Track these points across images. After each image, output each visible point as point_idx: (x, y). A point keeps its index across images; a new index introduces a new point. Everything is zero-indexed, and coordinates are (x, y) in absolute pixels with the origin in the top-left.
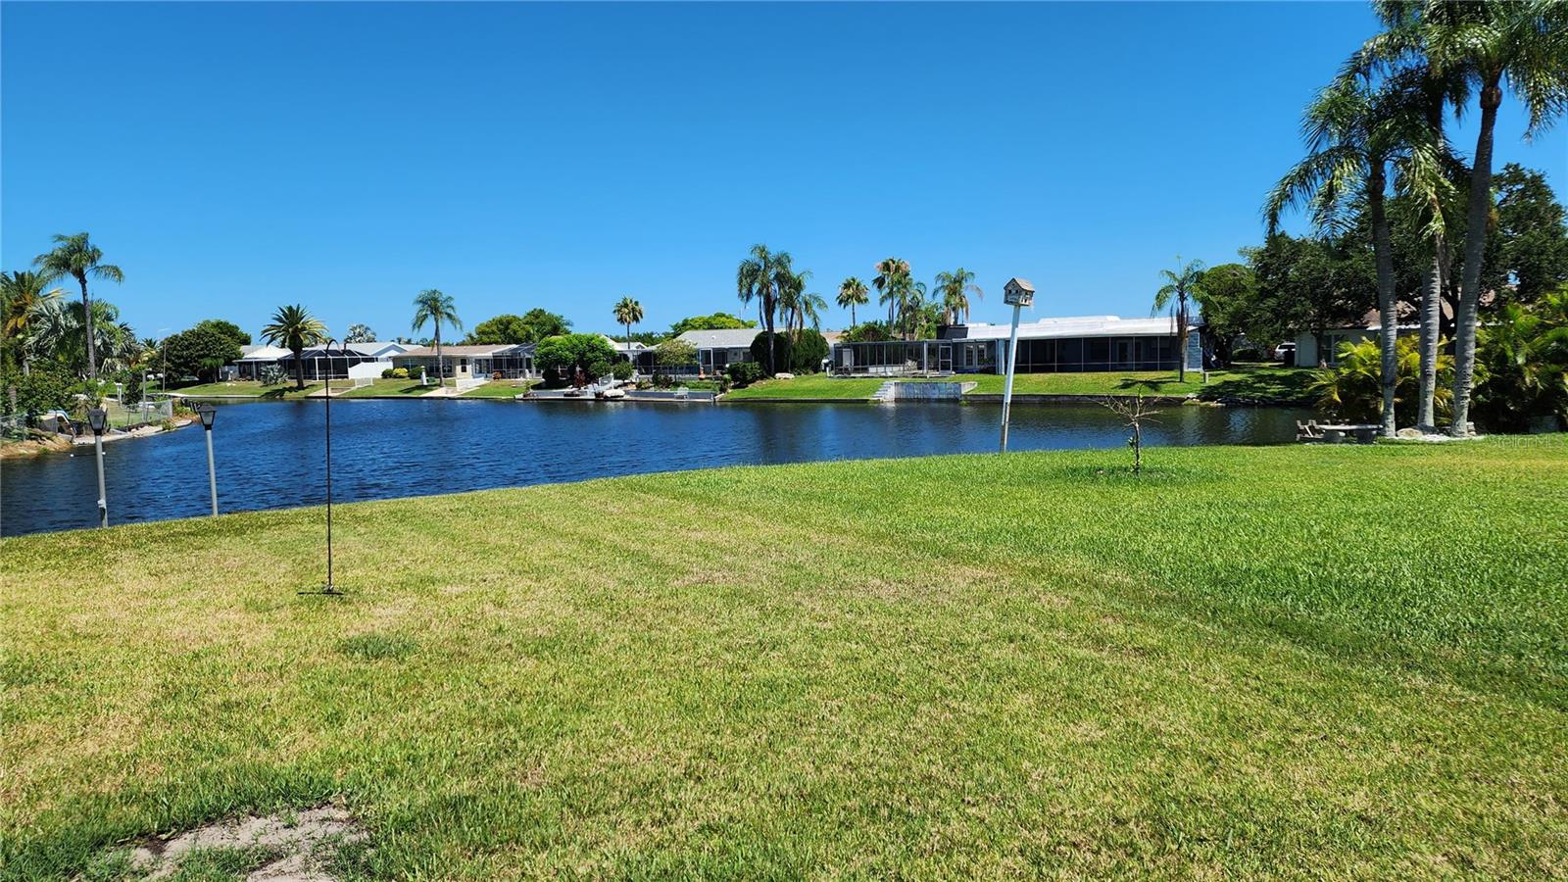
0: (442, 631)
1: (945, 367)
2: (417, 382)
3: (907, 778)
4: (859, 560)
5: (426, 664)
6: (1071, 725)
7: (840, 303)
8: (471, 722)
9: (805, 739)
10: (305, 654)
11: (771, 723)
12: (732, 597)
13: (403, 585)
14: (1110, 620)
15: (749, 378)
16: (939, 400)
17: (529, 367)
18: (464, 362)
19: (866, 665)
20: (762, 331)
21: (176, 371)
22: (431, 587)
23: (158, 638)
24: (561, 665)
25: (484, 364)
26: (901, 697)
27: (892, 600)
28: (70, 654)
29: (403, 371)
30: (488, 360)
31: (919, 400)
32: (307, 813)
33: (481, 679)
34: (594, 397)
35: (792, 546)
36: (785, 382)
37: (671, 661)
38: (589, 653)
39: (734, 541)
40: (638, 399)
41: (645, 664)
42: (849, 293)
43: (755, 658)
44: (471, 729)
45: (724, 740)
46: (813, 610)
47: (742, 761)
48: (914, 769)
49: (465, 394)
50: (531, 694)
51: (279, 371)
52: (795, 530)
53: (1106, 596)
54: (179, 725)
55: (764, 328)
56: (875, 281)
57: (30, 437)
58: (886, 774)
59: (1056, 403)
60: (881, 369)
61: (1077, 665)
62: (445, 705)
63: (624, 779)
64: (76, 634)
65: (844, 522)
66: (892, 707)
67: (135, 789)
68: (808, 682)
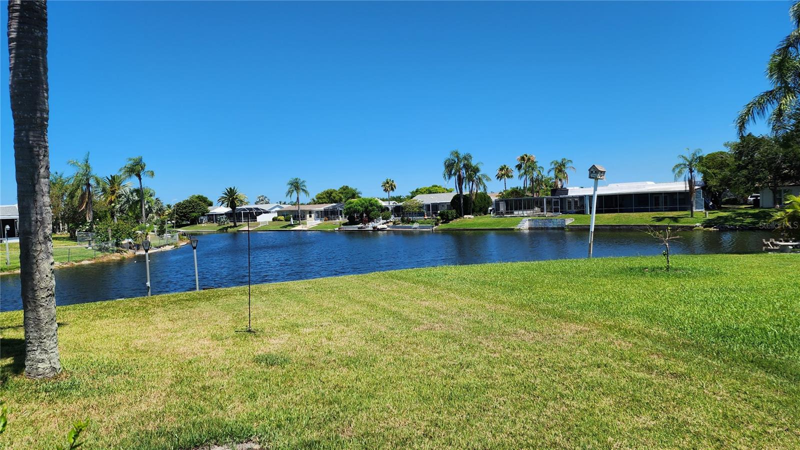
0: (303, 352)
1: (556, 211)
2: (289, 223)
3: (543, 443)
4: (512, 319)
5: (295, 370)
6: (635, 417)
7: (498, 178)
8: (317, 401)
9: (486, 418)
10: (239, 363)
11: (468, 409)
12: (445, 337)
13: (284, 328)
14: (656, 357)
15: (450, 218)
16: (553, 229)
17: (341, 214)
18: (310, 212)
19: (518, 378)
20: (456, 194)
21: (180, 219)
22: (297, 329)
23: (173, 353)
24: (360, 372)
25: (320, 213)
26: (538, 397)
27: (532, 342)
28: (135, 360)
29: (282, 218)
30: (322, 212)
31: (542, 229)
32: (241, 445)
33: (321, 378)
34: (372, 229)
35: (475, 311)
36: (469, 220)
37: (415, 372)
38: (373, 366)
39: (445, 307)
40: (394, 229)
41: (402, 373)
42: (502, 173)
43: (458, 372)
44: (317, 405)
45: (443, 417)
46: (488, 346)
47: (453, 429)
48: (546, 438)
49: (311, 228)
50: (345, 387)
51: (225, 219)
52: (477, 301)
53: (653, 342)
54: (182, 397)
55: (457, 192)
56: (517, 166)
57: (117, 251)
58: (531, 440)
59: (619, 229)
60: (520, 212)
61: (637, 382)
62: (304, 392)
63: (393, 435)
64: (137, 350)
65: (504, 298)
66: (533, 402)
67: (163, 429)
68: (487, 387)
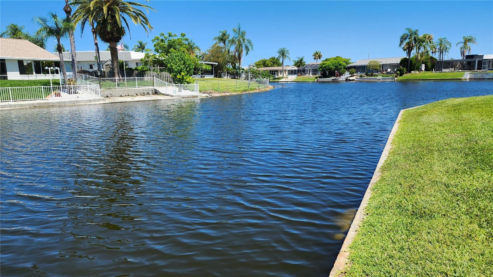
15: (404, 73)
34: (345, 80)
36: (415, 74)
40: (361, 80)
55: (406, 56)
